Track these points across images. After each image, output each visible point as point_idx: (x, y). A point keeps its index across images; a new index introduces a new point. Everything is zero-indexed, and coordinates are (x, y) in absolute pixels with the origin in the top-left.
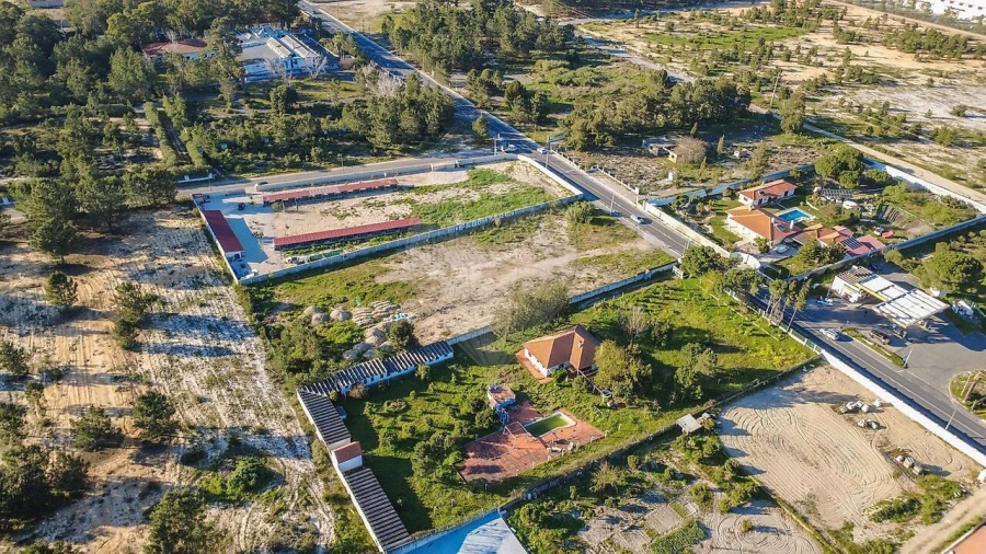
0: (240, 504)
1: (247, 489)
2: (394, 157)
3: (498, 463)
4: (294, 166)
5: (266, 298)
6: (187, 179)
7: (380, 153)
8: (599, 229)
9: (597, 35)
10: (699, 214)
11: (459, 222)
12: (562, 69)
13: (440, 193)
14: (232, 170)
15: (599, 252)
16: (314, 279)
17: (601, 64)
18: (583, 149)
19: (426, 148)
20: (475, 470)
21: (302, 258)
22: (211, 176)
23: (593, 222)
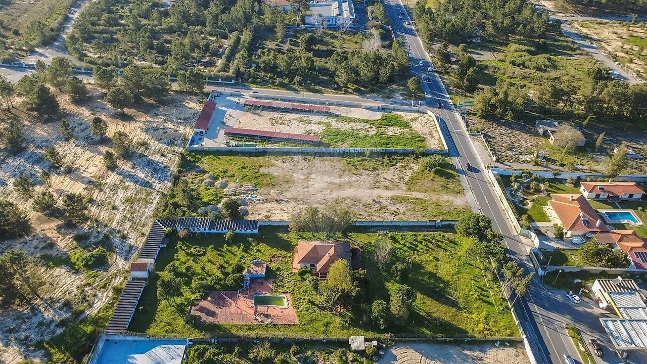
0: (77, 272)
1: (86, 266)
2: (346, 92)
3: (218, 311)
4: (282, 85)
5: (194, 161)
6: (220, 81)
7: (338, 89)
8: (438, 178)
9: (584, 31)
10: (532, 191)
11: (345, 147)
12: (524, 53)
13: (352, 124)
14: (247, 81)
15: (421, 196)
16: (228, 158)
17: (565, 54)
18: (482, 117)
19: (372, 91)
20: (202, 309)
21: (233, 143)
22: (233, 82)
23: (437, 172)
